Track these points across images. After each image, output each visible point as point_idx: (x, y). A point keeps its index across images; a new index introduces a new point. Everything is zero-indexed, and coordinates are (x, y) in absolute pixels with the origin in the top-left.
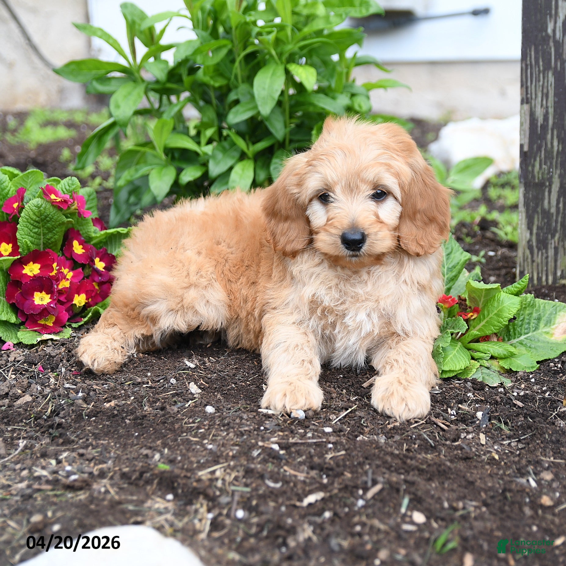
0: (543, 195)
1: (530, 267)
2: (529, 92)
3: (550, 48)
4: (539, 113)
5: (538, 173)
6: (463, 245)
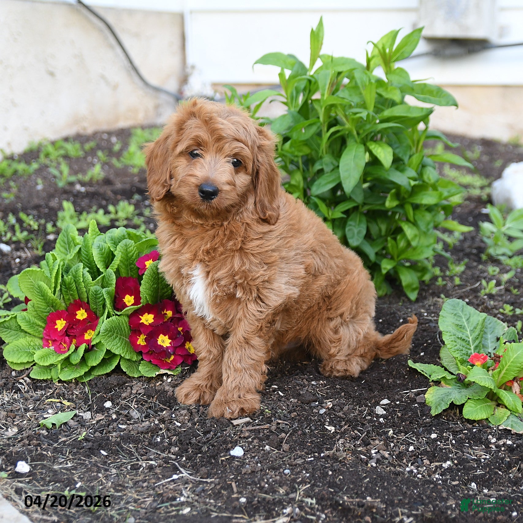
6: (509, 297)
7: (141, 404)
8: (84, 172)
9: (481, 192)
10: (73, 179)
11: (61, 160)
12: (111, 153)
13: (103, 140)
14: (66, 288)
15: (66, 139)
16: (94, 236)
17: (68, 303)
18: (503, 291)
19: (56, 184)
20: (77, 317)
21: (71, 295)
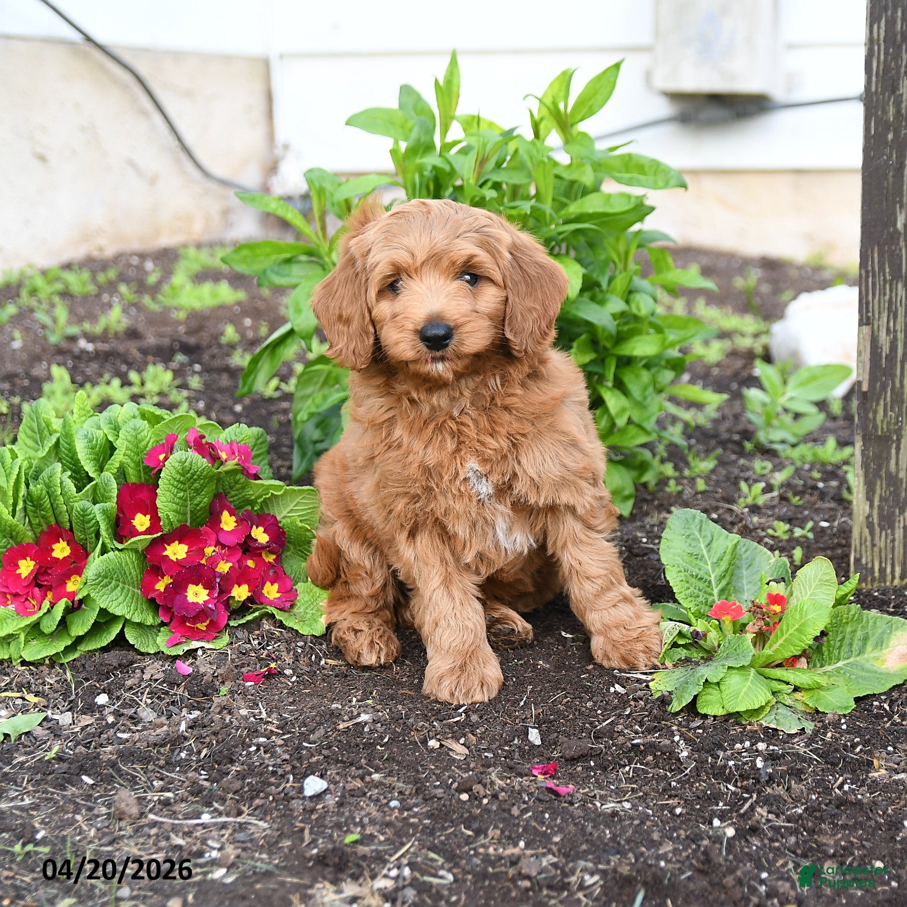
0: (889, 453)
1: (869, 553)
2: (871, 309)
3: (901, 250)
4: (884, 339)
5: (882, 422)
6: (785, 510)
7: (158, 698)
8: (93, 318)
9: (754, 342)
10: (74, 330)
11: (57, 299)
12: (141, 287)
13: (131, 266)
14: (33, 506)
15: (68, 266)
16: (84, 418)
17: (38, 530)
18: (777, 500)
19: (45, 338)
20: (54, 554)
21: (43, 517)
